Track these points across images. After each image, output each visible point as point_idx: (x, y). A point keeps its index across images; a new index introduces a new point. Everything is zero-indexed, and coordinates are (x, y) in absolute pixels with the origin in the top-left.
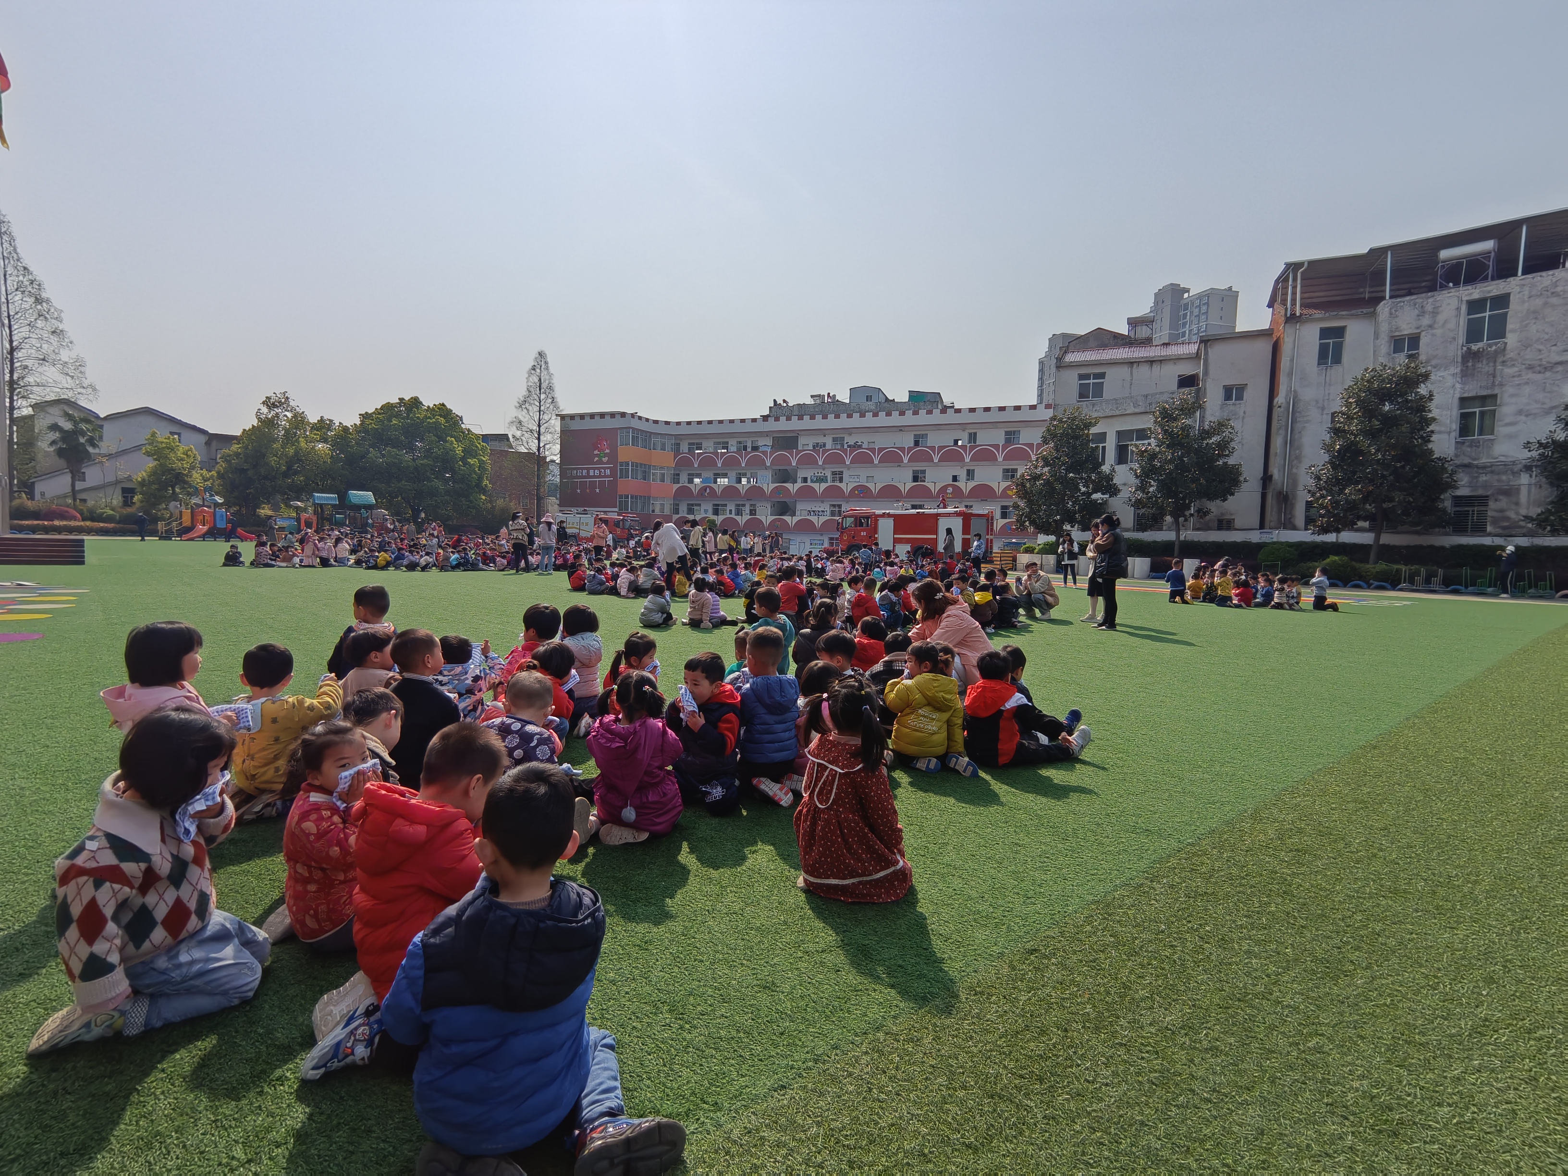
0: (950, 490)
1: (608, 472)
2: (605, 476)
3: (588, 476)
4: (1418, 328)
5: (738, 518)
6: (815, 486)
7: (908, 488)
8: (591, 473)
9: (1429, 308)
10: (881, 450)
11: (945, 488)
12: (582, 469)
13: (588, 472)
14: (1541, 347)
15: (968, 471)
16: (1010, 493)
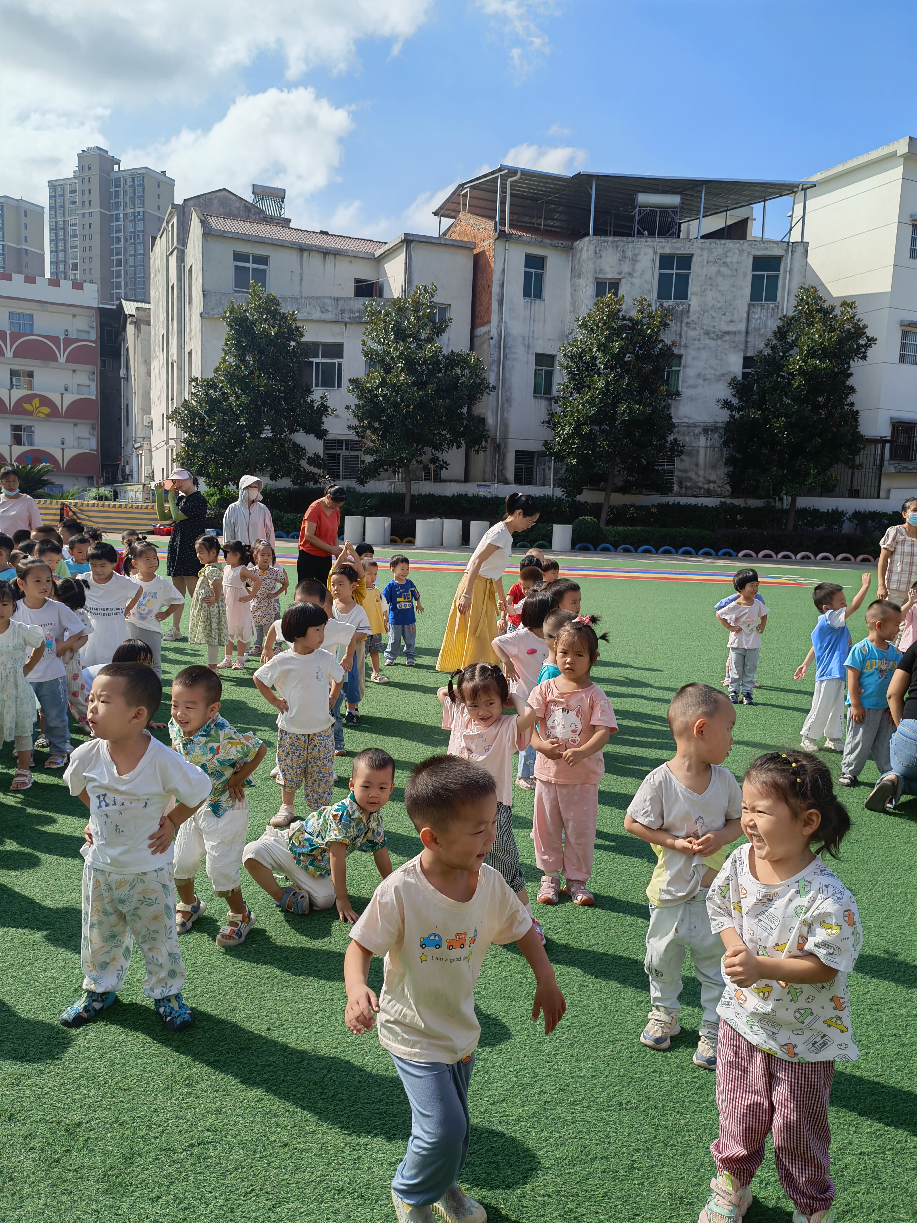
4: (619, 274)
9: (629, 254)
14: (714, 314)
16: (28, 407)
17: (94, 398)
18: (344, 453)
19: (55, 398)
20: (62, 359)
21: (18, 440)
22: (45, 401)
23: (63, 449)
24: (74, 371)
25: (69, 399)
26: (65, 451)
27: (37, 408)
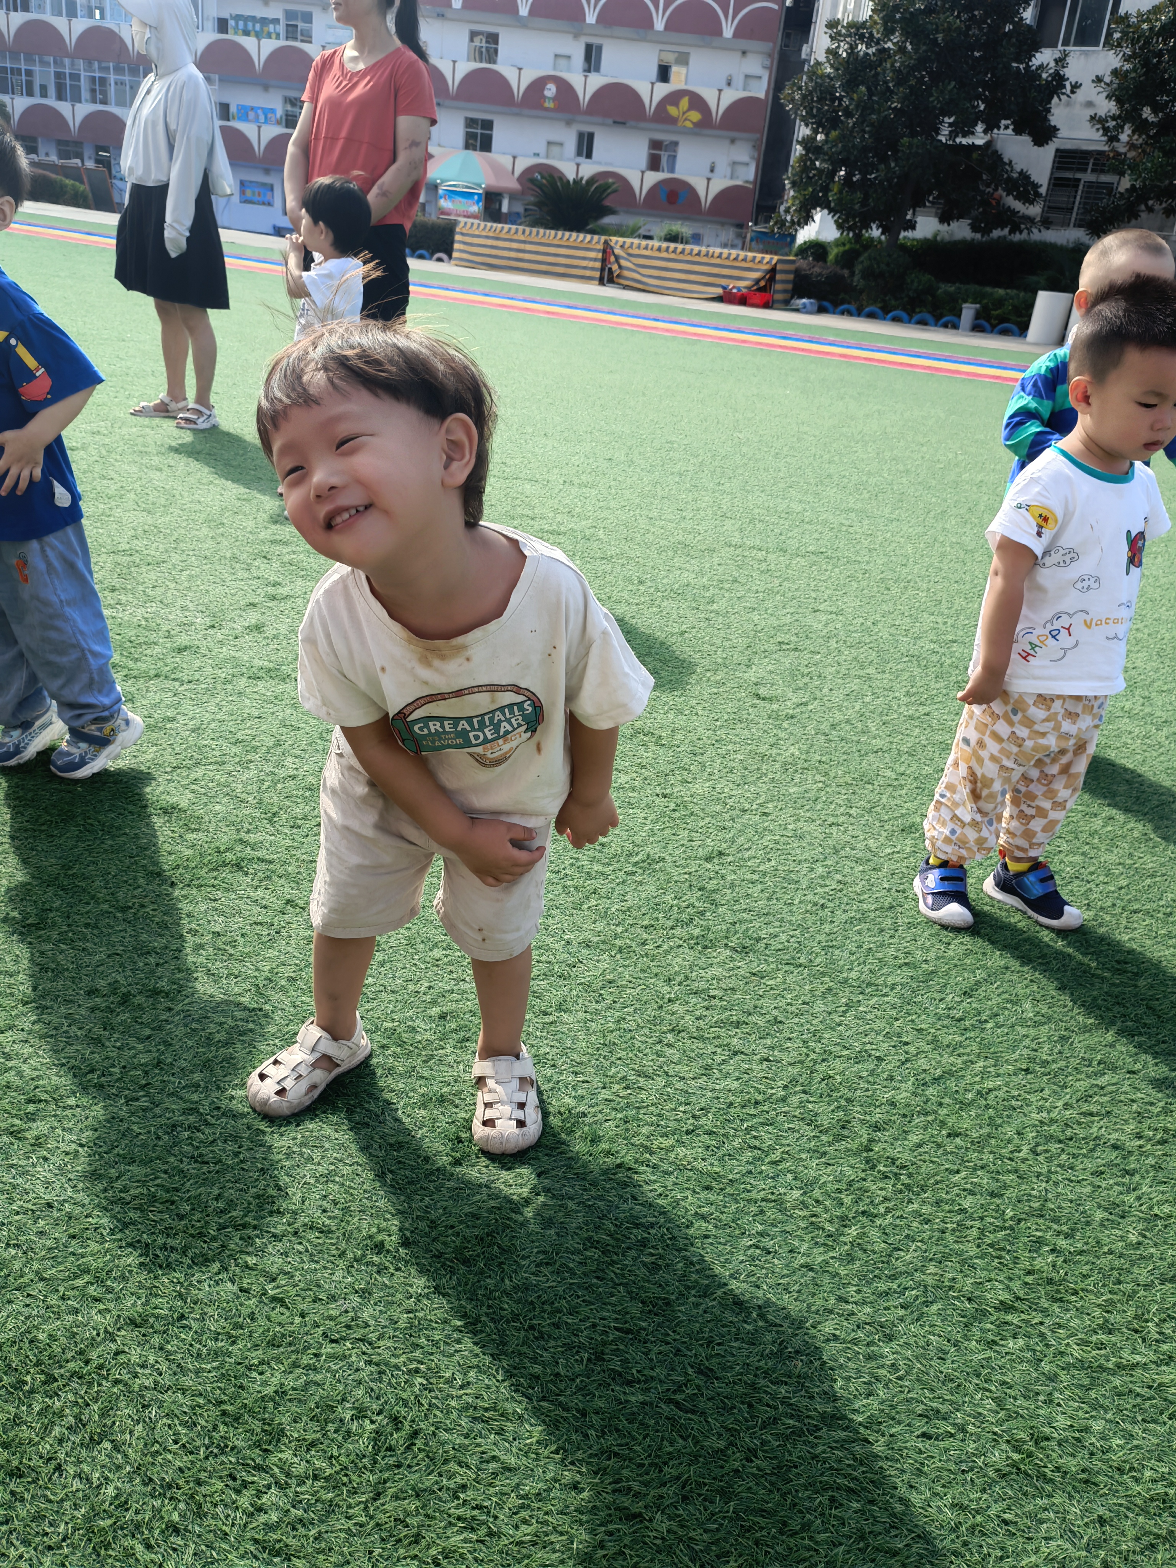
0: (551, 90)
5: (64, 108)
6: (249, 43)
7: (459, 76)
11: (538, 85)
15: (589, 48)
16: (672, 110)
17: (762, 95)
18: (1088, 177)
19: (709, 96)
20: (728, 31)
21: (654, 164)
22: (697, 102)
23: (709, 179)
24: (744, 53)
25: (730, 97)
26: (711, 182)
27: (684, 113)
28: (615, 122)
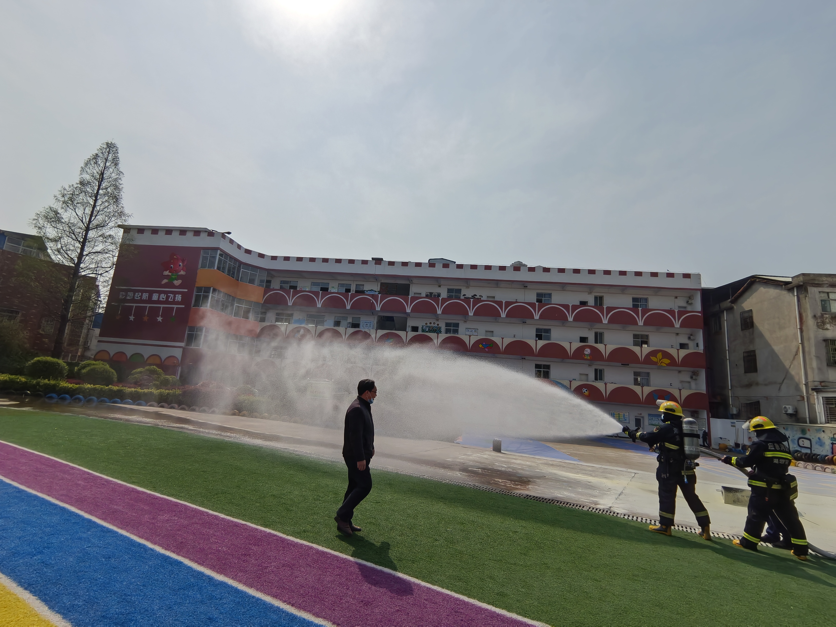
1: (179, 298)
2: (174, 302)
3: (150, 301)
6: (432, 336)
8: (155, 297)
10: (508, 304)
11: (580, 349)
12: (142, 291)
13: (150, 296)
15: (596, 334)
16: (654, 359)
17: (702, 352)
19: (673, 352)
20: (677, 325)
22: (666, 355)
25: (684, 353)
26: (681, 391)
27: (660, 360)
28: (622, 365)
